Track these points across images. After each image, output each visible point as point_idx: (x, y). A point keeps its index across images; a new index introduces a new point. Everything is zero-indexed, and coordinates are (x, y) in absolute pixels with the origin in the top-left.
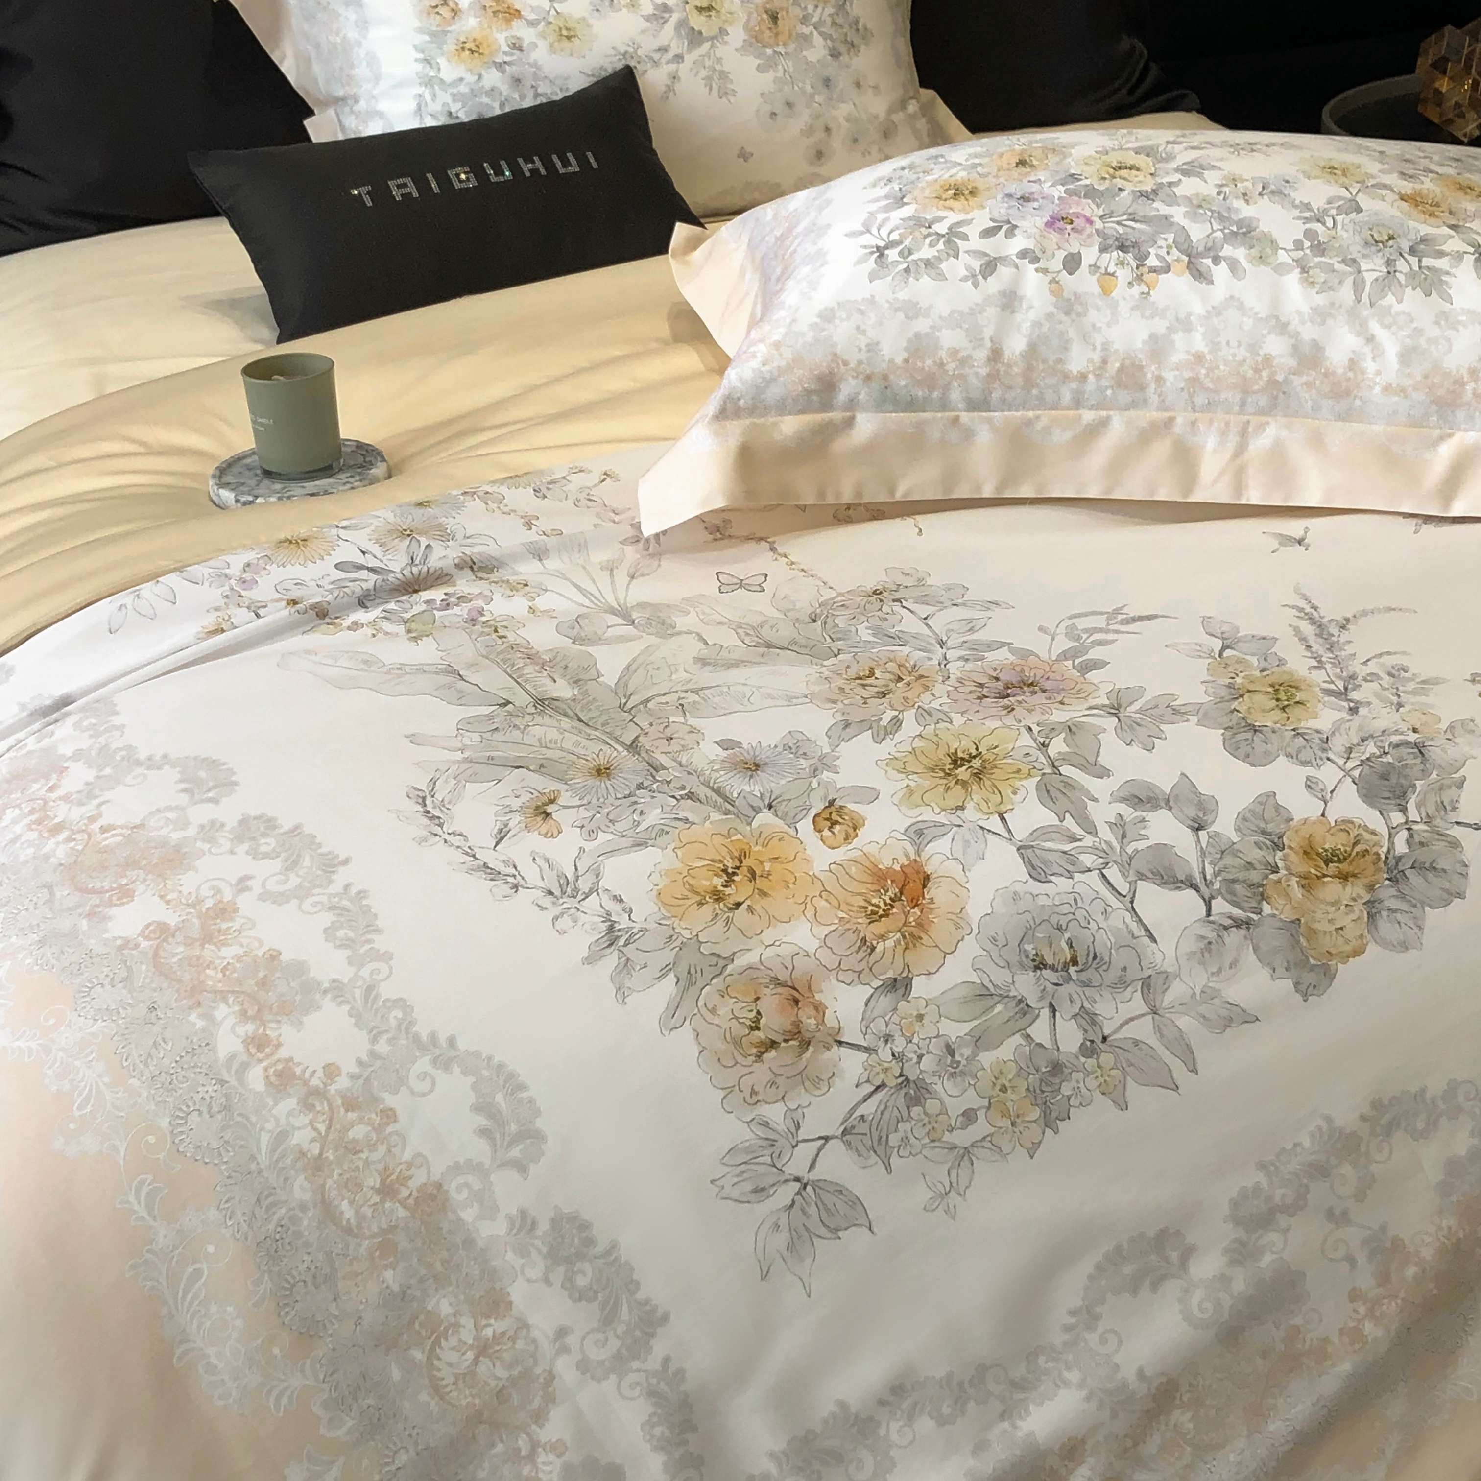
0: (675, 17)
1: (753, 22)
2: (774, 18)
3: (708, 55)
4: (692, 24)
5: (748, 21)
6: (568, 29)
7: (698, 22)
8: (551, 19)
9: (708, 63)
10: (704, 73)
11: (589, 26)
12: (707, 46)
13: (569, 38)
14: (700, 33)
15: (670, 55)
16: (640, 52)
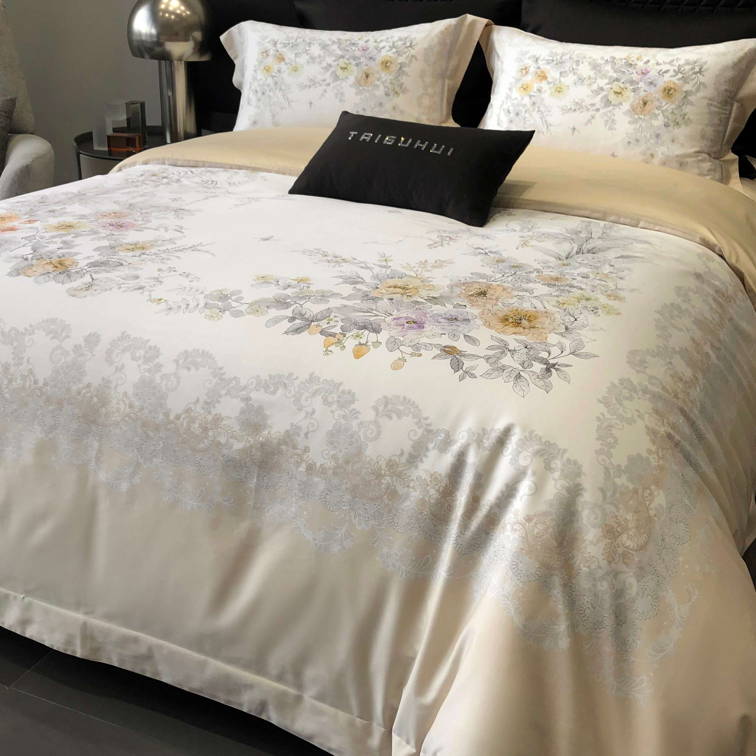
0: (604, 93)
1: (635, 103)
2: (645, 103)
3: (610, 112)
4: (609, 98)
5: (633, 102)
6: (560, 88)
7: (612, 97)
8: (556, 83)
9: (609, 115)
10: (606, 118)
11: (568, 89)
12: (611, 108)
13: (559, 92)
14: (611, 102)
15: (595, 108)
16: (583, 104)
